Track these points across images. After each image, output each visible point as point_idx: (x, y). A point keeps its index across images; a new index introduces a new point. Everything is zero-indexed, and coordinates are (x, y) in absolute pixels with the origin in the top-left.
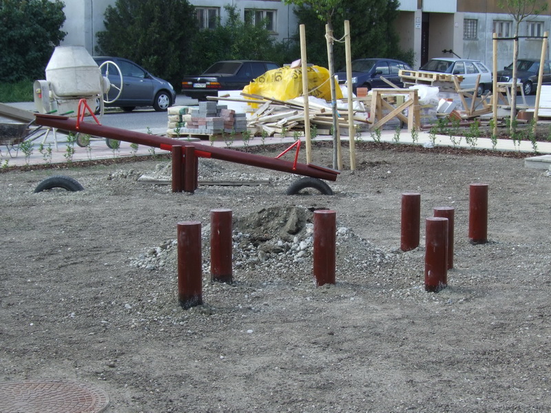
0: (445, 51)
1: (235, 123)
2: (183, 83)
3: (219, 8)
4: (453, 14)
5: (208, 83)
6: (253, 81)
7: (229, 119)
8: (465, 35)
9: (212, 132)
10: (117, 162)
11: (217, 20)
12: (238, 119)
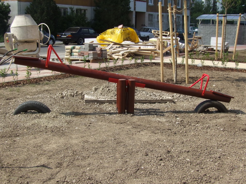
0: (142, 25)
1: (102, 54)
2: (57, 35)
3: (67, 8)
4: (145, 12)
5: (67, 36)
6: (101, 34)
7: (99, 52)
8: (149, 20)
9: (92, 59)
10: (55, 79)
11: (66, 13)
12: (104, 52)
